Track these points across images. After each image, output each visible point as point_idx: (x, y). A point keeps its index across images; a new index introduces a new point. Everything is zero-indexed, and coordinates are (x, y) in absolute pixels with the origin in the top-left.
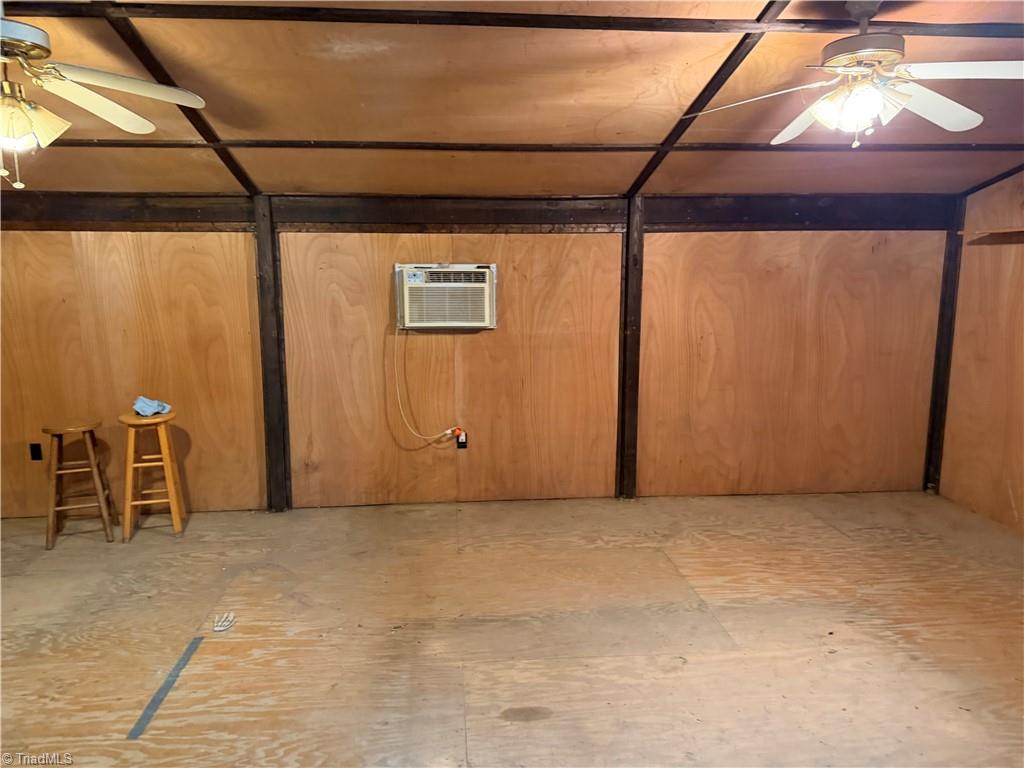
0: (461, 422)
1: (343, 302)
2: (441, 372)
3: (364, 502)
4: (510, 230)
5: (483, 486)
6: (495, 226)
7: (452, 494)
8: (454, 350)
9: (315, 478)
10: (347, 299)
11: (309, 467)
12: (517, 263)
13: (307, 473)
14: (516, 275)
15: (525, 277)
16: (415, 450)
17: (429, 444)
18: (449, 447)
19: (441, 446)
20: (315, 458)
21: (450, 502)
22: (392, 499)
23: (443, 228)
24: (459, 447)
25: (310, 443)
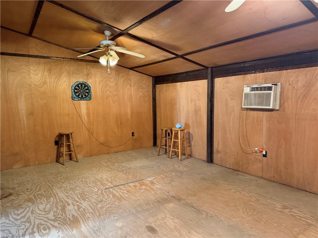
0: (265, 146)
1: (229, 100)
2: (258, 126)
3: (231, 167)
4: (288, 69)
5: (272, 175)
6: (281, 67)
7: (260, 174)
8: (263, 118)
9: (219, 155)
10: (230, 98)
11: (218, 152)
12: (291, 82)
13: (217, 153)
14: (290, 87)
15: (294, 88)
16: (248, 154)
17: (253, 153)
18: (260, 155)
19: (257, 154)
20: (220, 149)
21: (258, 177)
22: (240, 169)
23: (261, 71)
24: (263, 156)
25: (218, 144)
